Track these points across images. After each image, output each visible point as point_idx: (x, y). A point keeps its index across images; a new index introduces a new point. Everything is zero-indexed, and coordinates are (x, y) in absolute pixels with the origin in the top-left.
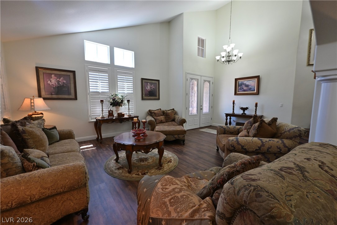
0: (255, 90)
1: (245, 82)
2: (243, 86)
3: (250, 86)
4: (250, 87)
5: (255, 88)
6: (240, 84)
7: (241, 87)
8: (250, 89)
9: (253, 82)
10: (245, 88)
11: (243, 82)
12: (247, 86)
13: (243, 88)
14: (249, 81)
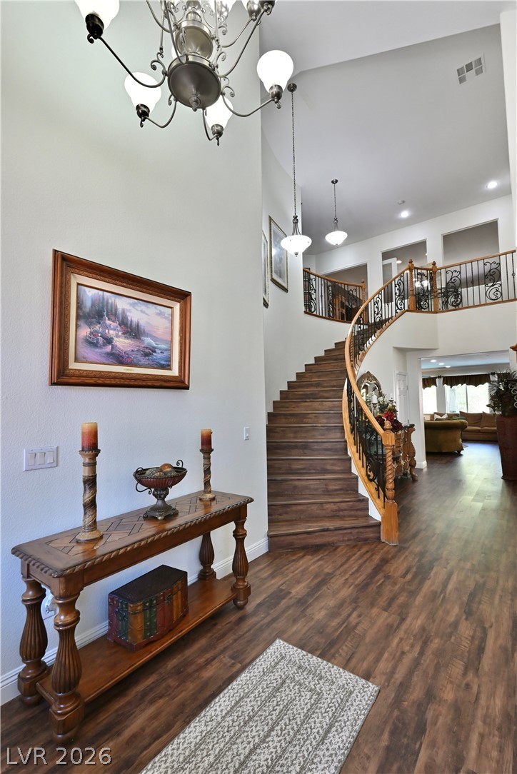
0: (169, 359)
1: (122, 304)
2: (108, 327)
3: (147, 335)
4: (148, 341)
5: (170, 350)
6: (88, 304)
7: (97, 327)
8: (146, 355)
9: (160, 314)
10: (123, 343)
11: (112, 299)
12: (133, 331)
13: (109, 341)
14: (142, 306)
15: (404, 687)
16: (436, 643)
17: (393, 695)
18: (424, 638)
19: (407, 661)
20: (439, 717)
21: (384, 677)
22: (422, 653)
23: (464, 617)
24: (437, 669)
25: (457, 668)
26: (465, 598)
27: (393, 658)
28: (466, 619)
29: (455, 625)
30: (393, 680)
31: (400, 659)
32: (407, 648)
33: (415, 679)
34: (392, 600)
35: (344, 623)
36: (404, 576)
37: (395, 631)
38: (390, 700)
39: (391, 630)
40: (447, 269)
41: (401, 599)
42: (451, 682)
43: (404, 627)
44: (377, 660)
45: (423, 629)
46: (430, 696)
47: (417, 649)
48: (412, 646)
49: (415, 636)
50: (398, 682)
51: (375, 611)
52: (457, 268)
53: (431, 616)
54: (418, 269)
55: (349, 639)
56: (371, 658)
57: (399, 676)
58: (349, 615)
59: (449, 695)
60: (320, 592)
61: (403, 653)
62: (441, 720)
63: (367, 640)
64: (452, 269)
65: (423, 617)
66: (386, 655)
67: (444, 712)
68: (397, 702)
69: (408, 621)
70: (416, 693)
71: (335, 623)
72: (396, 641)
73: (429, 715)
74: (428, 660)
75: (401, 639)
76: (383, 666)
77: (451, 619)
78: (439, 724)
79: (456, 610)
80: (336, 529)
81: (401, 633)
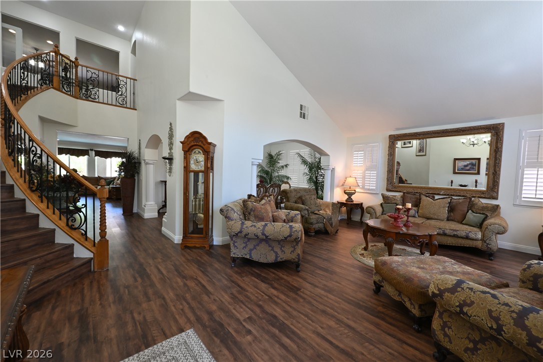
15: (199, 319)
16: (188, 296)
17: (200, 326)
18: (180, 298)
19: (187, 310)
20: (220, 316)
21: (188, 324)
22: (188, 304)
23: (185, 280)
24: (200, 303)
25: (205, 298)
26: (176, 273)
27: (181, 314)
28: (186, 280)
29: (185, 285)
30: (193, 322)
31: (184, 313)
32: (181, 307)
33: (199, 313)
34: (146, 294)
35: (136, 324)
36: (136, 280)
37: (167, 306)
38: (201, 328)
39: (165, 306)
40: (88, 69)
41: (150, 291)
42: (210, 303)
43: (168, 301)
44: (176, 321)
45: (177, 295)
46: (210, 313)
47: (185, 304)
48: (182, 304)
49: (177, 300)
50: (195, 321)
51: (144, 305)
52: (97, 72)
53: (173, 288)
54: (63, 56)
55: (150, 327)
56: (172, 323)
57: (192, 318)
58: (133, 318)
59: (214, 307)
60: (91, 323)
61: (182, 310)
62: (221, 316)
63: (160, 319)
64: (93, 71)
65: (170, 291)
66: (177, 317)
67: (219, 313)
68: (204, 326)
69: (166, 297)
70: (205, 317)
71: (130, 327)
72: (173, 308)
73: (218, 319)
74: (193, 304)
75: (174, 306)
76: (182, 321)
77: (181, 284)
78: (223, 318)
79: (179, 280)
80: (56, 277)
81: (171, 304)
